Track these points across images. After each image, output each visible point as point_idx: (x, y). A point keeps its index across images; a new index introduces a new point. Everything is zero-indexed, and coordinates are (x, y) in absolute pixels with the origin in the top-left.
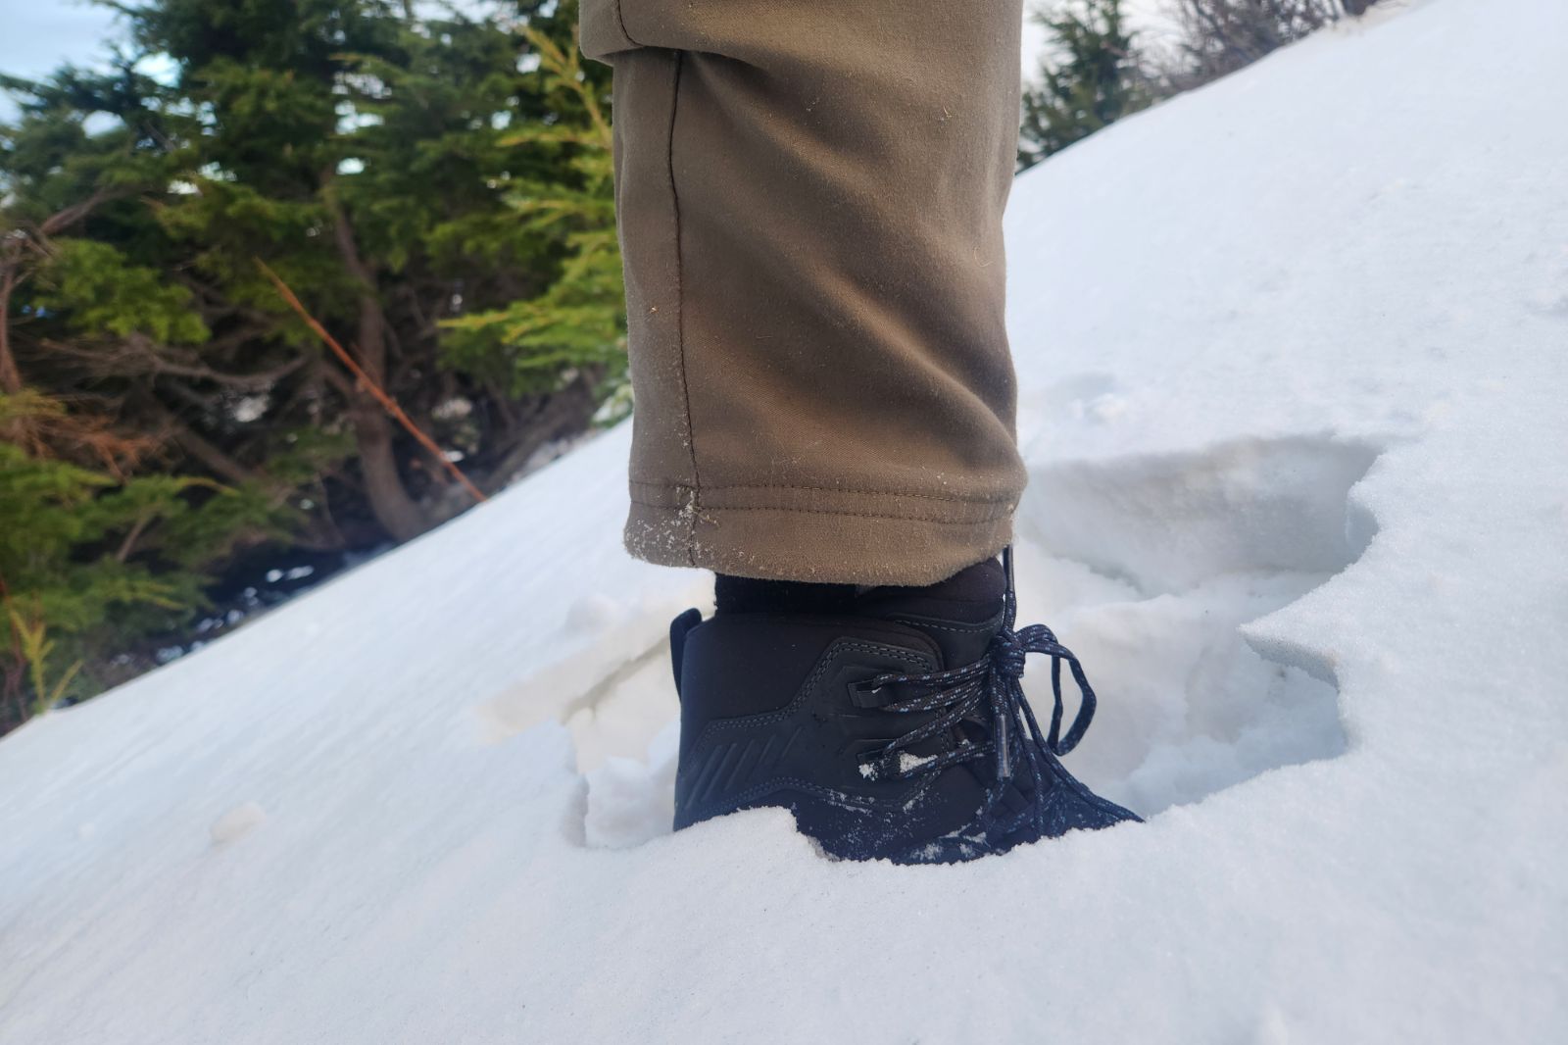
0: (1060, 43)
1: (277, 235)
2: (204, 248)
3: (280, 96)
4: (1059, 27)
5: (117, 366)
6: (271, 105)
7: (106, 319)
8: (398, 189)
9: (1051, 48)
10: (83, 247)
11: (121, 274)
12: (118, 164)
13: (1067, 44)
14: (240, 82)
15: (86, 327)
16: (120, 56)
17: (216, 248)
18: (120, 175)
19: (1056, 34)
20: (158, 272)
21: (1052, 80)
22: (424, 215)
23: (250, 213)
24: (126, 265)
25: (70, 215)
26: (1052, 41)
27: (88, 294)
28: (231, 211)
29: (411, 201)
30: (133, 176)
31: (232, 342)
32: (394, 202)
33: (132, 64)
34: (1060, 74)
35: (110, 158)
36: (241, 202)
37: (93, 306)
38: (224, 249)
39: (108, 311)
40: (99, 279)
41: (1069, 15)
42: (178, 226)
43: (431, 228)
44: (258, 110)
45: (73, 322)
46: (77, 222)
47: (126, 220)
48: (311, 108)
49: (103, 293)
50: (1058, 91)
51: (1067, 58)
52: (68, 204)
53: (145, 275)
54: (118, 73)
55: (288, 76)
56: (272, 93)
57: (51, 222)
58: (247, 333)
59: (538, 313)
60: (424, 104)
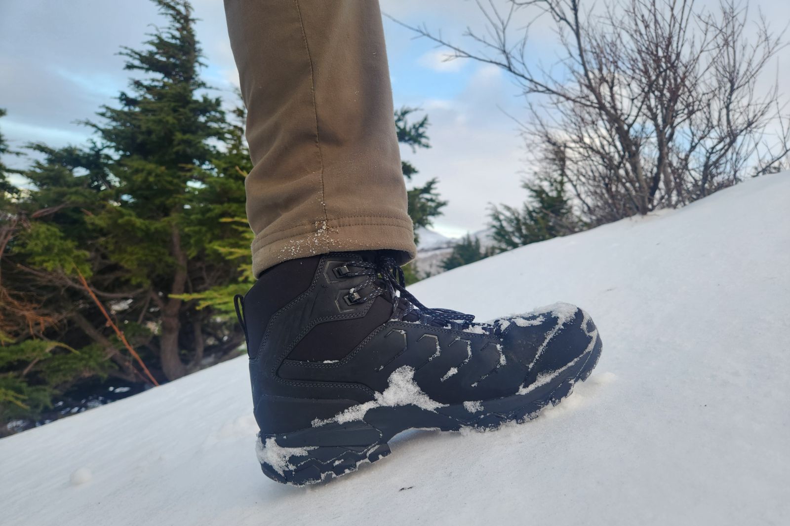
0: (535, 198)
1: (140, 234)
2: (104, 235)
3: (157, 176)
4: (535, 191)
5: (50, 281)
6: (151, 179)
7: (44, 261)
8: (201, 223)
9: (531, 199)
10: (43, 228)
11: (58, 242)
12: (76, 193)
13: (539, 199)
14: (140, 167)
15: (34, 264)
16: (95, 147)
17: (110, 236)
18: (74, 198)
19: (534, 194)
20: (76, 243)
21: (530, 213)
22: (209, 236)
23: (129, 223)
24: (61, 238)
25: (47, 211)
26: (531, 196)
27: (38, 249)
28: (120, 221)
29: (204, 229)
30: (80, 199)
31: (110, 277)
32: (197, 228)
33: (100, 150)
34: (534, 211)
35: (74, 189)
36: (126, 218)
37: (40, 255)
38: (113, 237)
39: (47, 258)
40: (46, 243)
41: (540, 187)
42: (93, 224)
43: (210, 242)
44: (145, 180)
45: (29, 260)
46: (50, 215)
47: (75, 216)
48: (171, 183)
49: (48, 249)
50: (531, 217)
51: (537, 205)
52: (49, 206)
53: (69, 244)
54: (93, 152)
55: (163, 168)
56: (153, 174)
57: (38, 213)
58: (118, 274)
59: (219, 296)
60: (218, 189)
